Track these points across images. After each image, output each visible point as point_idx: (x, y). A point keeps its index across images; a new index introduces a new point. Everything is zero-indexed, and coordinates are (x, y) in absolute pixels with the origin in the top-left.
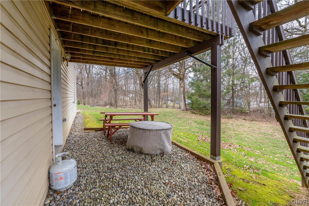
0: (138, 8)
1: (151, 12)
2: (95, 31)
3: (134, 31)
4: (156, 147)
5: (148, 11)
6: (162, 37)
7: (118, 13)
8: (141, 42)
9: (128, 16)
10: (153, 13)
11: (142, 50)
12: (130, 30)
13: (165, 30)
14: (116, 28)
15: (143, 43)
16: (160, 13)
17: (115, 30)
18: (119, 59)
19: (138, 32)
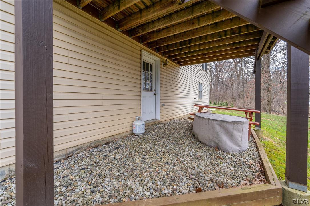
0: (159, 15)
1: (169, 11)
2: (168, 40)
3: (186, 27)
4: (209, 137)
5: (166, 12)
6: (217, 16)
7: (160, 23)
8: (206, 31)
9: (167, 21)
10: (170, 10)
11: (217, 37)
12: (182, 28)
13: (202, 12)
14: (172, 32)
15: (207, 31)
16: (174, 6)
17: (171, 34)
18: (212, 53)
19: (189, 26)
